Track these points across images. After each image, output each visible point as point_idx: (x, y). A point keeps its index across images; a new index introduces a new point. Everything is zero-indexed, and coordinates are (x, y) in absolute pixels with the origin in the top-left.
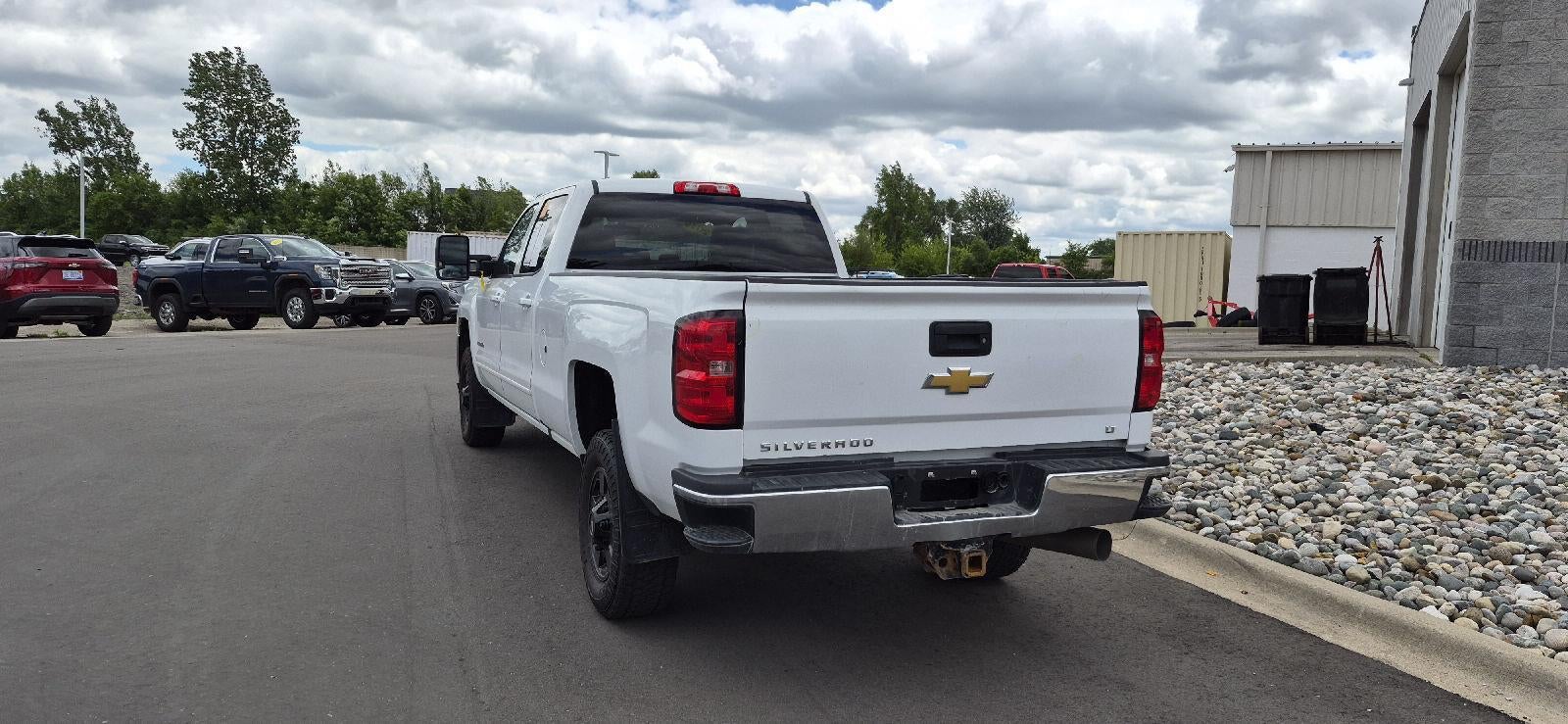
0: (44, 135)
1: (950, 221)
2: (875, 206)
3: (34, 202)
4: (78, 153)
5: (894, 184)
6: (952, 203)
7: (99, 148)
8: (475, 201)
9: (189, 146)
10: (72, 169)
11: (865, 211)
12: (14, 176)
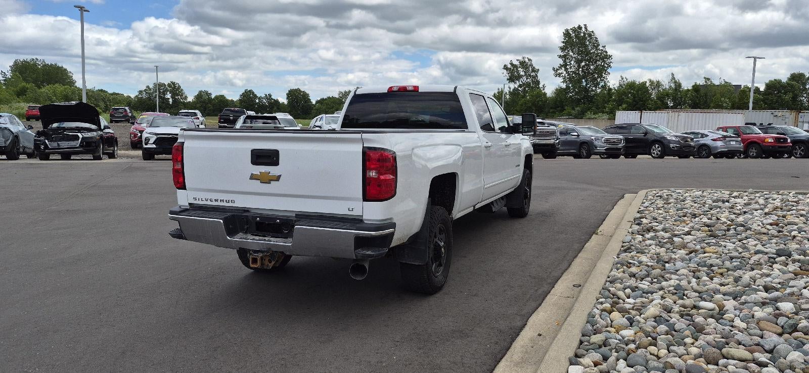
0: (505, 75)
4: (517, 82)
7: (525, 79)
8: (702, 92)
9: (559, 75)
10: (515, 89)
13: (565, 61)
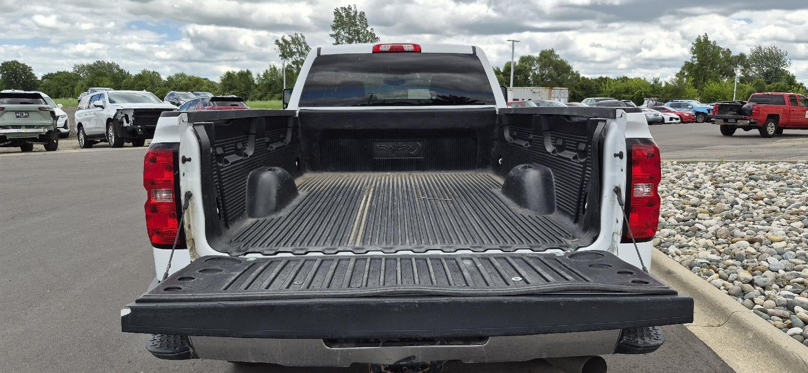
0: (278, 50)
1: (740, 67)
2: (691, 61)
3: (275, 81)
4: (290, 59)
5: (703, 48)
6: (742, 57)
7: (298, 56)
10: (289, 66)
11: (683, 64)
12: (267, 71)
13: (337, 40)
